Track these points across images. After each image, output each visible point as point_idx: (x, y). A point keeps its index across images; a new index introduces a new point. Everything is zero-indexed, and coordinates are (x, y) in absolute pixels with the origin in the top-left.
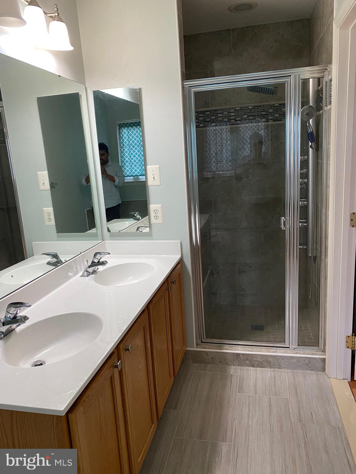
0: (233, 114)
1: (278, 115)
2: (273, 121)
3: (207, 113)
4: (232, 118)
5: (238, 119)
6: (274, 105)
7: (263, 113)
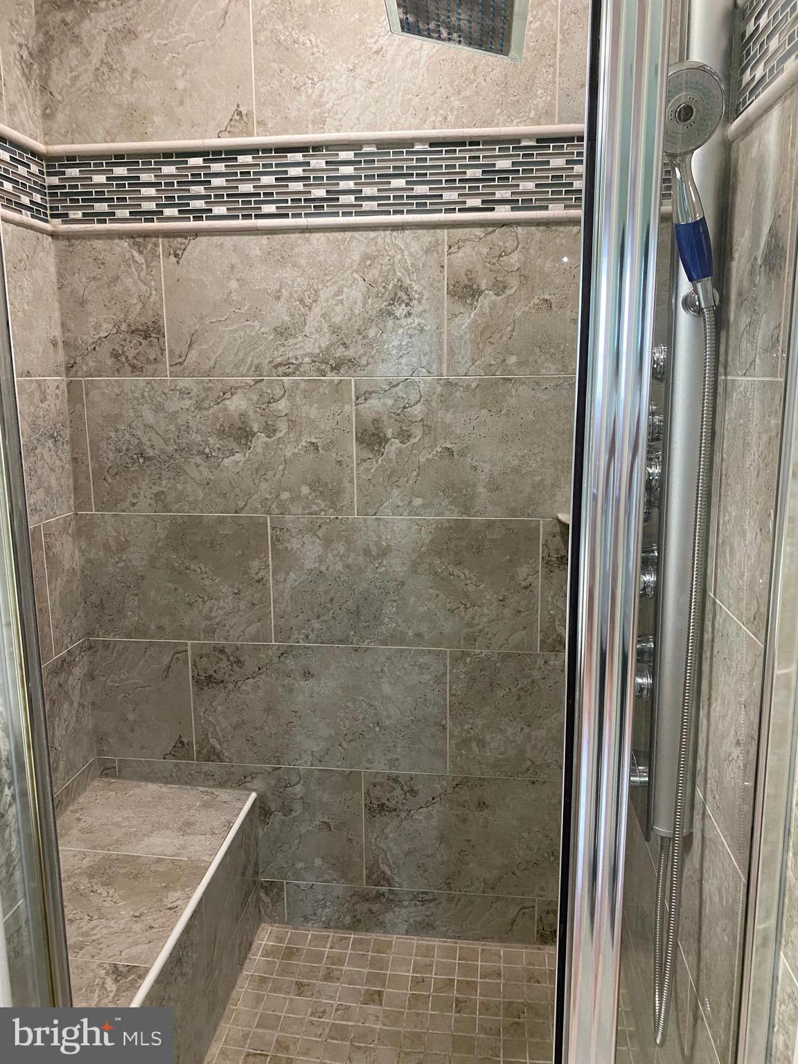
0: (348, 170)
1: (530, 185)
2: (513, 209)
3: (242, 159)
4: (343, 185)
5: (368, 191)
6: (519, 141)
7: (470, 173)
